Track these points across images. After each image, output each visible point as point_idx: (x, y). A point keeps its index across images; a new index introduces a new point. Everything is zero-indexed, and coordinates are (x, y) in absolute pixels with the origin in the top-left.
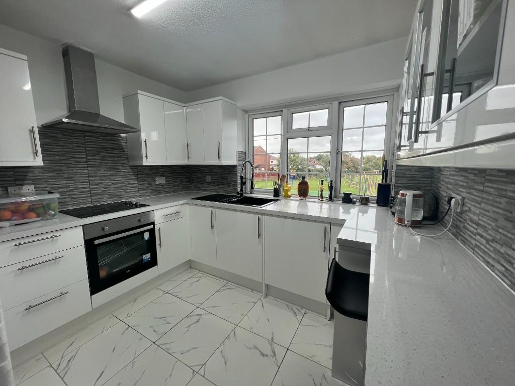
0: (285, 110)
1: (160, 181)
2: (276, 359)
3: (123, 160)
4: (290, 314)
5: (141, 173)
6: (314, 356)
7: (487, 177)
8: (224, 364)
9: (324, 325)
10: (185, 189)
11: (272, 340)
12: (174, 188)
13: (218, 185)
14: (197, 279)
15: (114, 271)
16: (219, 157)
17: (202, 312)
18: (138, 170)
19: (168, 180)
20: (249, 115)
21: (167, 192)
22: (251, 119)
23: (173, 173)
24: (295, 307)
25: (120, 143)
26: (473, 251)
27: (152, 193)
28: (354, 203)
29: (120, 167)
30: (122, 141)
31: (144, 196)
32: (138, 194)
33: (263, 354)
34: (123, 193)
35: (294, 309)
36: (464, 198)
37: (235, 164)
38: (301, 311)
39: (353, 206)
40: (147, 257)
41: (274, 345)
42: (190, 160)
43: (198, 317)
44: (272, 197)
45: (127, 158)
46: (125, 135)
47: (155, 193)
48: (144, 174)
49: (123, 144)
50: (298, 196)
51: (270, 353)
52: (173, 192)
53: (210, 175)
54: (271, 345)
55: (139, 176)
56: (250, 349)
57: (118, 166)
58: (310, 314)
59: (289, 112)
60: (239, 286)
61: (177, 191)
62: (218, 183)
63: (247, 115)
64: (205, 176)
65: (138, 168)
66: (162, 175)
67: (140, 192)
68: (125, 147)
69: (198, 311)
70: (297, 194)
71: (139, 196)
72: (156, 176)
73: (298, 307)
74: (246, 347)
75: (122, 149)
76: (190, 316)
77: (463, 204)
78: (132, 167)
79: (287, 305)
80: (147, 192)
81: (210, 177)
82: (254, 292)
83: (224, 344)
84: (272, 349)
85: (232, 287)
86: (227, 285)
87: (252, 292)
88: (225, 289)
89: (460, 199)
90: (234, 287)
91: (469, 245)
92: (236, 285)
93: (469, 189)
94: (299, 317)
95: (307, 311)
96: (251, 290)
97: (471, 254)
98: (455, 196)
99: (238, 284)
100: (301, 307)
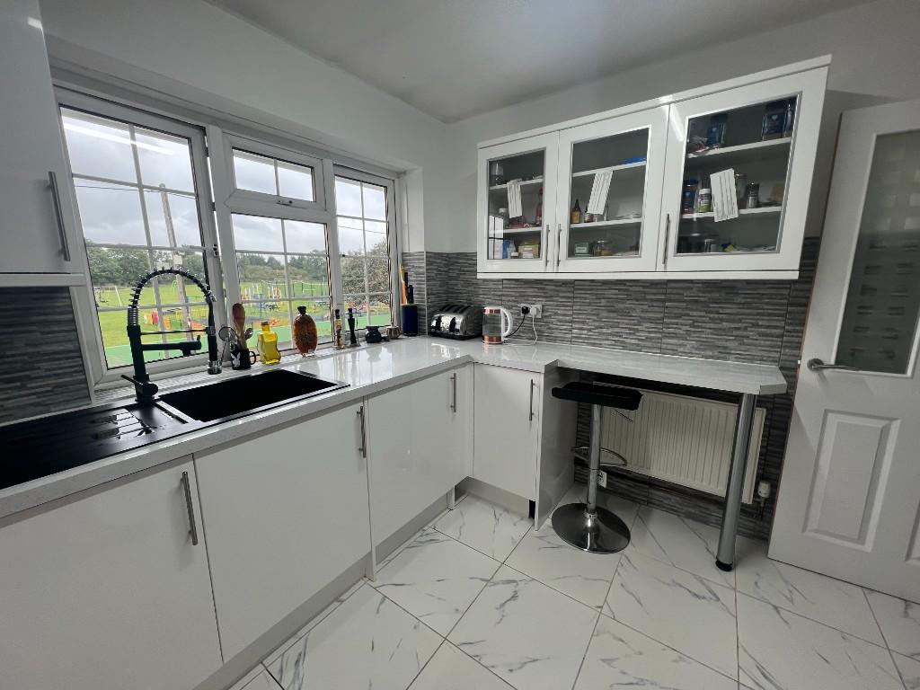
4: (431, 547)
8: (537, 663)
9: (462, 515)
11: (488, 581)
24: (417, 538)
33: (513, 597)
35: (419, 539)
36: (543, 306)
38: (427, 532)
41: (494, 580)
51: (509, 589)
54: (495, 584)
56: (503, 616)
73: (419, 534)
74: (499, 623)
77: (543, 311)
79: (408, 547)
82: (343, 598)
83: (493, 667)
84: (503, 583)
85: (292, 655)
86: (274, 669)
87: (342, 601)
88: (296, 675)
89: (539, 306)
90: (299, 647)
91: (563, 340)
92: (293, 640)
93: (548, 298)
94: (441, 537)
95: (430, 525)
96: (336, 604)
97: (568, 345)
98: (528, 306)
99: (294, 634)
100: (421, 529)
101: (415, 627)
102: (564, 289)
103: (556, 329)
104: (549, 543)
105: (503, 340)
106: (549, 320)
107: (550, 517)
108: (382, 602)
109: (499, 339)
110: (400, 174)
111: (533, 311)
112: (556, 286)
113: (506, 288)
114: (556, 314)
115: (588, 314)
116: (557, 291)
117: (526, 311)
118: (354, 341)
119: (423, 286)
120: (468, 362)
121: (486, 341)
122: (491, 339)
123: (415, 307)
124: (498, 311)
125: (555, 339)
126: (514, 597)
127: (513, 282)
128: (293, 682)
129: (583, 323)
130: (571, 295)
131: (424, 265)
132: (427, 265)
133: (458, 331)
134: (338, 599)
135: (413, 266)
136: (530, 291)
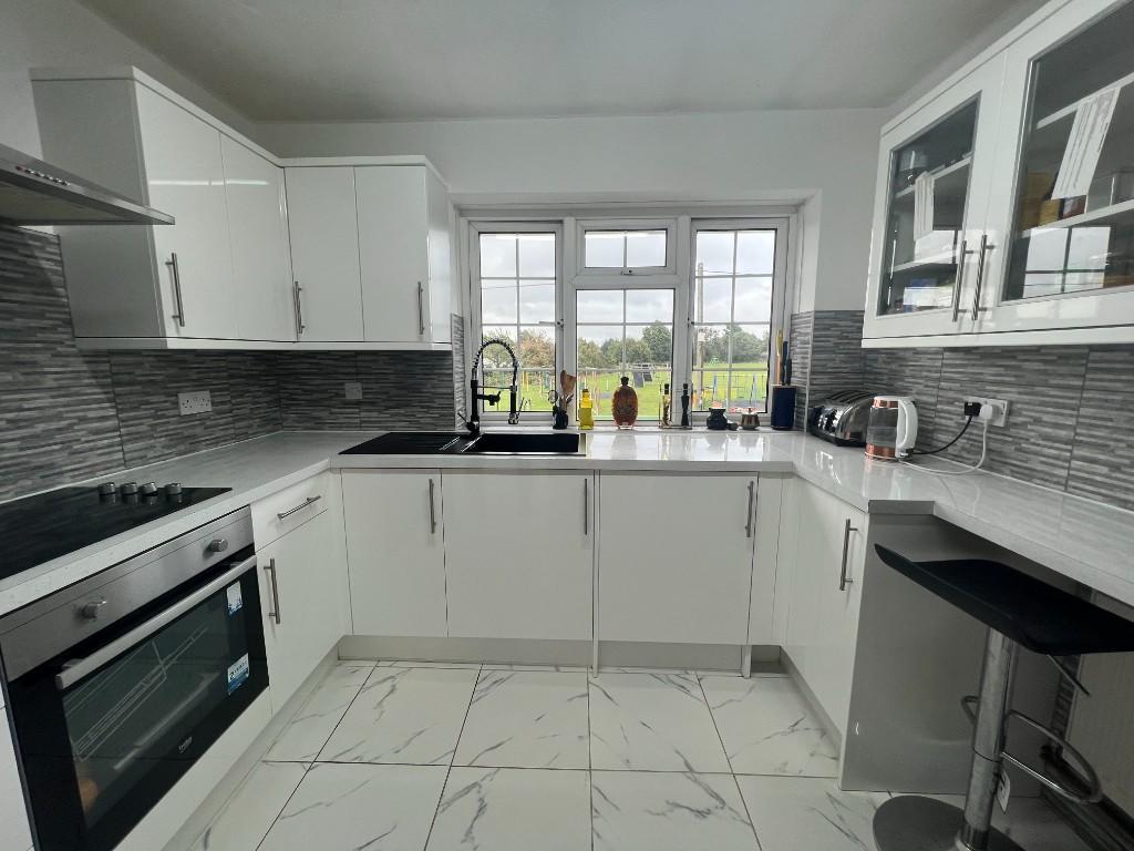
0: (569, 222)
1: (195, 403)
2: (731, 809)
3: (53, 329)
4: (675, 692)
5: (126, 377)
6: (786, 764)
7: (1090, 365)
9: (750, 691)
10: (269, 427)
11: (691, 770)
12: (237, 425)
13: (388, 408)
14: (387, 686)
15: (119, 766)
16: (422, 330)
17: (475, 775)
18: (115, 369)
19: (216, 400)
20: (469, 222)
21: (216, 441)
22: (474, 233)
23: (231, 377)
24: (672, 674)
25: (30, 261)
26: (1063, 488)
27: (168, 447)
28: (732, 428)
29: (39, 357)
30: (37, 254)
31: (143, 459)
32: (120, 455)
33: (698, 812)
34: (59, 458)
35: (671, 677)
36: (1011, 403)
37: (447, 348)
38: (687, 676)
39: (732, 433)
40: (240, 668)
41: (701, 777)
42: (303, 337)
43: (473, 794)
44: (551, 428)
45: (69, 323)
46: (49, 230)
47: (182, 448)
48: (139, 383)
49: (46, 265)
50: (614, 423)
52: (236, 437)
53: (358, 380)
54: (695, 781)
55: (118, 389)
56: (664, 814)
57: (33, 350)
58: (712, 679)
59: (579, 227)
60: (515, 667)
61: (247, 436)
62: (387, 404)
63: (463, 221)
64: (342, 384)
65: (115, 359)
66: (199, 385)
67: (128, 447)
68: (55, 278)
69: (461, 779)
70: (611, 417)
71: (126, 463)
72: (180, 390)
73: (678, 672)
74: (653, 814)
75: (42, 284)
76: (449, 804)
77: (1010, 412)
78: (93, 357)
79: (652, 675)
80: (152, 447)
81: (359, 385)
82: (562, 669)
83: (598, 835)
84: (706, 790)
85: (499, 675)
86: (483, 674)
87: (558, 671)
88: (488, 688)
89: (1002, 404)
90: (504, 675)
91: (1047, 479)
92: (505, 667)
93: (1028, 386)
94: (697, 692)
95: (699, 673)
96: (553, 669)
97: (1057, 491)
98: (980, 400)
99: (511, 664)
100: (685, 669)
101: (580, 737)
102: (1064, 370)
103: (1036, 453)
104: (841, 818)
105: (897, 455)
106: (1022, 433)
107: (895, 795)
108: (583, 696)
109: (892, 452)
110: (798, 207)
111: (986, 412)
112: (1045, 362)
113: (947, 365)
114: (1037, 421)
115: (1116, 429)
116: (1045, 372)
117: (974, 410)
118: (685, 423)
119: (806, 361)
120: (787, 472)
121: (870, 453)
122: (878, 451)
123: (794, 390)
124: (895, 404)
125: (1029, 474)
126: (701, 814)
127: (961, 355)
128: (481, 691)
129: (1103, 448)
130: (1078, 383)
131: (810, 330)
132: (815, 330)
133: (834, 430)
134: (557, 667)
135: (800, 333)
136: (989, 373)
